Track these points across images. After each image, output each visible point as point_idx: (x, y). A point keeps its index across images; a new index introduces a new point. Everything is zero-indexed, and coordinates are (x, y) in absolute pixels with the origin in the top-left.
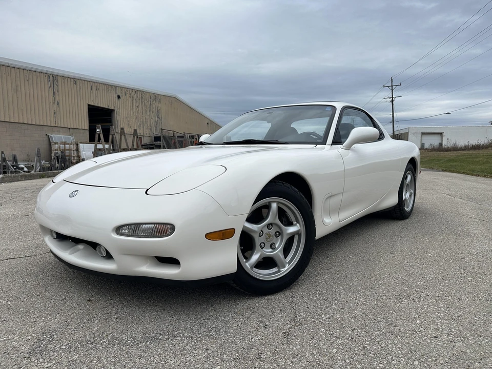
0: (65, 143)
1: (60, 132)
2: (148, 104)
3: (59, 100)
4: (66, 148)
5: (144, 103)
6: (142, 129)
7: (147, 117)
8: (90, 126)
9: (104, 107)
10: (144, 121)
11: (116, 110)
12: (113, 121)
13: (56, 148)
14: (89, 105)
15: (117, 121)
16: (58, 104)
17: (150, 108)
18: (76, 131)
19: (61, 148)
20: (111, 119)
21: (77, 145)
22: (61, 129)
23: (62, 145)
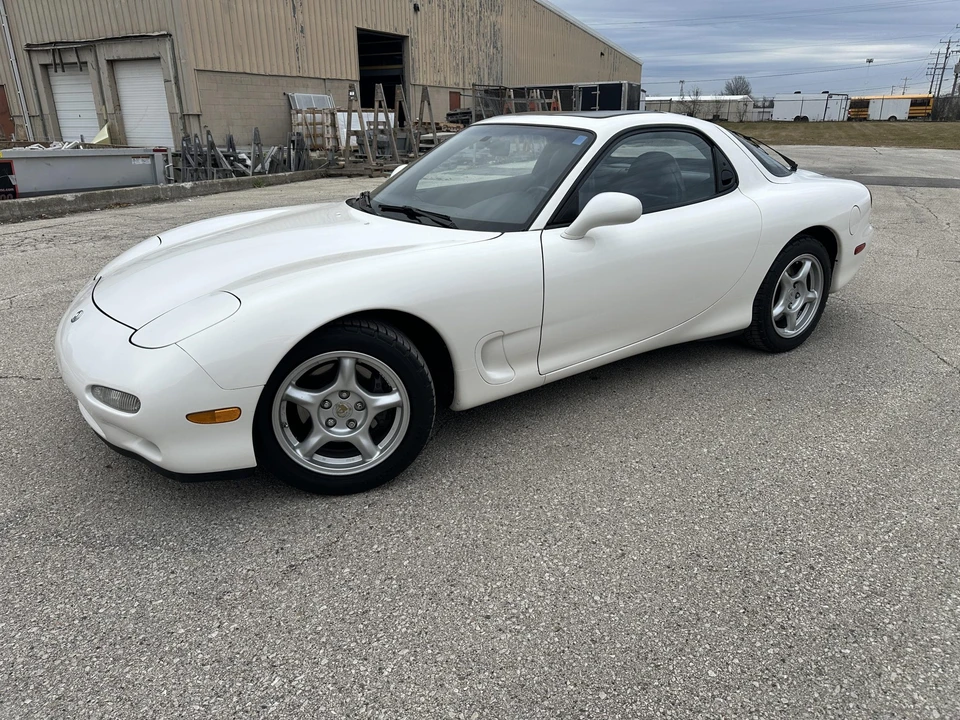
0: (313, 111)
1: (307, 87)
2: (474, 20)
3: (303, 22)
4: (317, 121)
5: (466, 18)
6: (461, 76)
7: (472, 47)
8: (361, 72)
9: (388, 31)
10: (466, 56)
11: (412, 36)
12: (405, 60)
13: (300, 120)
14: (358, 29)
15: (413, 59)
16: (302, 31)
17: (479, 25)
18: (336, 83)
19: (309, 121)
20: (401, 55)
21: (333, 115)
22: (310, 83)
23: (308, 115)
